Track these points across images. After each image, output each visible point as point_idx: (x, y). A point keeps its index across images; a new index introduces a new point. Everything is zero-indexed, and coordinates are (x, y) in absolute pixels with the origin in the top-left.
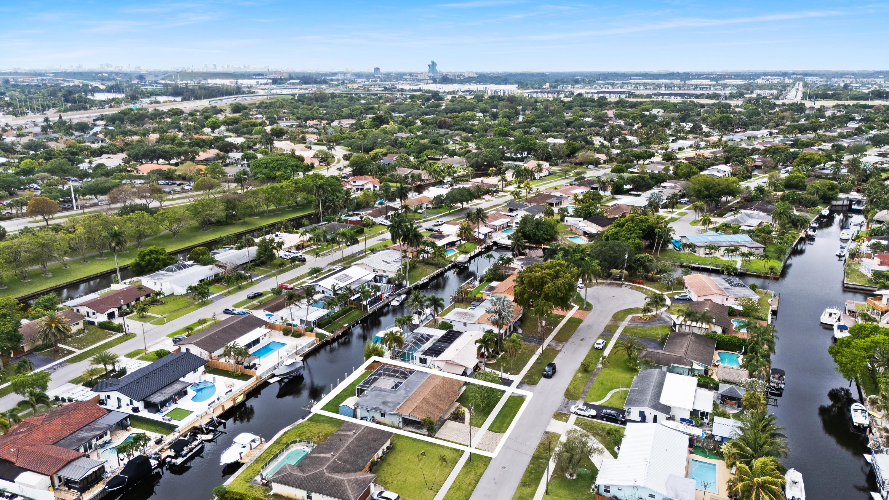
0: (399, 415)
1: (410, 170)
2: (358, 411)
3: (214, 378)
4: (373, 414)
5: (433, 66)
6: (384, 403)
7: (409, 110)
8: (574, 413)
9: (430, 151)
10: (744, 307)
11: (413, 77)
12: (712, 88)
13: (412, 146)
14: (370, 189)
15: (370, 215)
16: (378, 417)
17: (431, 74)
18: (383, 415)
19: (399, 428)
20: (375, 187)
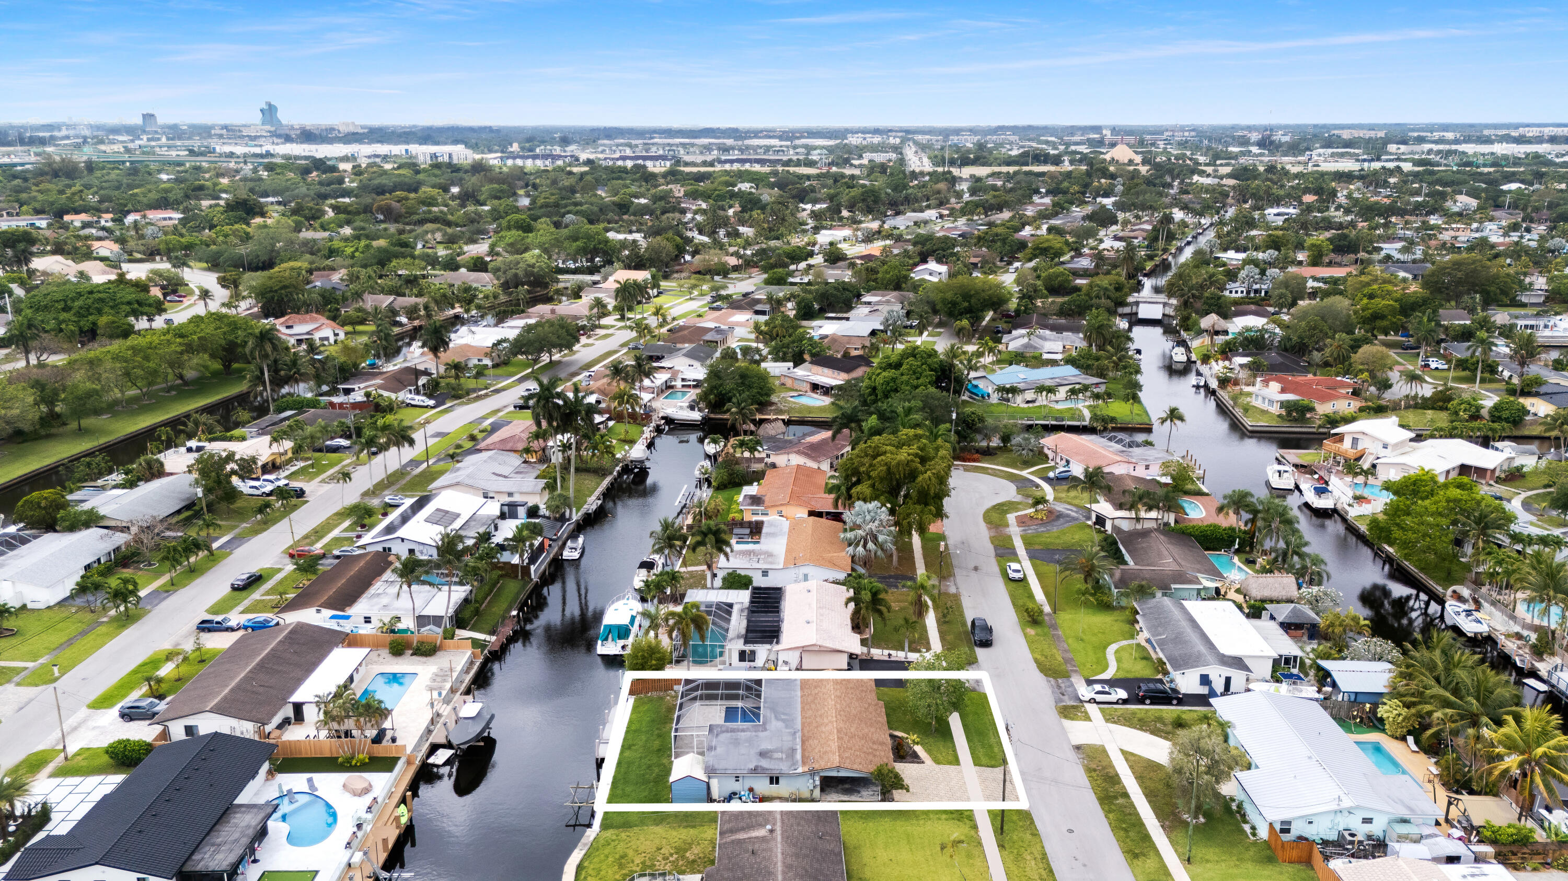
0: (812, 773)
1: (392, 298)
2: (714, 783)
3: (310, 780)
4: (749, 783)
5: (269, 112)
6: (763, 754)
7: (287, 189)
8: (1089, 701)
9: (402, 261)
10: (1173, 478)
11: (232, 133)
12: (791, 152)
13: (357, 254)
14: (327, 339)
15: (381, 387)
16: (762, 786)
17: (268, 127)
18: (774, 780)
19: (813, 800)
20: (336, 335)
